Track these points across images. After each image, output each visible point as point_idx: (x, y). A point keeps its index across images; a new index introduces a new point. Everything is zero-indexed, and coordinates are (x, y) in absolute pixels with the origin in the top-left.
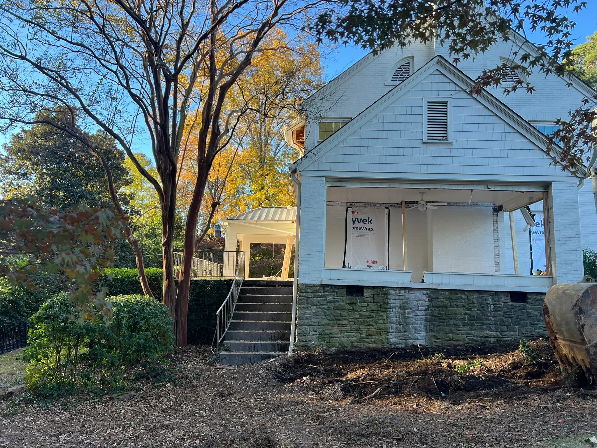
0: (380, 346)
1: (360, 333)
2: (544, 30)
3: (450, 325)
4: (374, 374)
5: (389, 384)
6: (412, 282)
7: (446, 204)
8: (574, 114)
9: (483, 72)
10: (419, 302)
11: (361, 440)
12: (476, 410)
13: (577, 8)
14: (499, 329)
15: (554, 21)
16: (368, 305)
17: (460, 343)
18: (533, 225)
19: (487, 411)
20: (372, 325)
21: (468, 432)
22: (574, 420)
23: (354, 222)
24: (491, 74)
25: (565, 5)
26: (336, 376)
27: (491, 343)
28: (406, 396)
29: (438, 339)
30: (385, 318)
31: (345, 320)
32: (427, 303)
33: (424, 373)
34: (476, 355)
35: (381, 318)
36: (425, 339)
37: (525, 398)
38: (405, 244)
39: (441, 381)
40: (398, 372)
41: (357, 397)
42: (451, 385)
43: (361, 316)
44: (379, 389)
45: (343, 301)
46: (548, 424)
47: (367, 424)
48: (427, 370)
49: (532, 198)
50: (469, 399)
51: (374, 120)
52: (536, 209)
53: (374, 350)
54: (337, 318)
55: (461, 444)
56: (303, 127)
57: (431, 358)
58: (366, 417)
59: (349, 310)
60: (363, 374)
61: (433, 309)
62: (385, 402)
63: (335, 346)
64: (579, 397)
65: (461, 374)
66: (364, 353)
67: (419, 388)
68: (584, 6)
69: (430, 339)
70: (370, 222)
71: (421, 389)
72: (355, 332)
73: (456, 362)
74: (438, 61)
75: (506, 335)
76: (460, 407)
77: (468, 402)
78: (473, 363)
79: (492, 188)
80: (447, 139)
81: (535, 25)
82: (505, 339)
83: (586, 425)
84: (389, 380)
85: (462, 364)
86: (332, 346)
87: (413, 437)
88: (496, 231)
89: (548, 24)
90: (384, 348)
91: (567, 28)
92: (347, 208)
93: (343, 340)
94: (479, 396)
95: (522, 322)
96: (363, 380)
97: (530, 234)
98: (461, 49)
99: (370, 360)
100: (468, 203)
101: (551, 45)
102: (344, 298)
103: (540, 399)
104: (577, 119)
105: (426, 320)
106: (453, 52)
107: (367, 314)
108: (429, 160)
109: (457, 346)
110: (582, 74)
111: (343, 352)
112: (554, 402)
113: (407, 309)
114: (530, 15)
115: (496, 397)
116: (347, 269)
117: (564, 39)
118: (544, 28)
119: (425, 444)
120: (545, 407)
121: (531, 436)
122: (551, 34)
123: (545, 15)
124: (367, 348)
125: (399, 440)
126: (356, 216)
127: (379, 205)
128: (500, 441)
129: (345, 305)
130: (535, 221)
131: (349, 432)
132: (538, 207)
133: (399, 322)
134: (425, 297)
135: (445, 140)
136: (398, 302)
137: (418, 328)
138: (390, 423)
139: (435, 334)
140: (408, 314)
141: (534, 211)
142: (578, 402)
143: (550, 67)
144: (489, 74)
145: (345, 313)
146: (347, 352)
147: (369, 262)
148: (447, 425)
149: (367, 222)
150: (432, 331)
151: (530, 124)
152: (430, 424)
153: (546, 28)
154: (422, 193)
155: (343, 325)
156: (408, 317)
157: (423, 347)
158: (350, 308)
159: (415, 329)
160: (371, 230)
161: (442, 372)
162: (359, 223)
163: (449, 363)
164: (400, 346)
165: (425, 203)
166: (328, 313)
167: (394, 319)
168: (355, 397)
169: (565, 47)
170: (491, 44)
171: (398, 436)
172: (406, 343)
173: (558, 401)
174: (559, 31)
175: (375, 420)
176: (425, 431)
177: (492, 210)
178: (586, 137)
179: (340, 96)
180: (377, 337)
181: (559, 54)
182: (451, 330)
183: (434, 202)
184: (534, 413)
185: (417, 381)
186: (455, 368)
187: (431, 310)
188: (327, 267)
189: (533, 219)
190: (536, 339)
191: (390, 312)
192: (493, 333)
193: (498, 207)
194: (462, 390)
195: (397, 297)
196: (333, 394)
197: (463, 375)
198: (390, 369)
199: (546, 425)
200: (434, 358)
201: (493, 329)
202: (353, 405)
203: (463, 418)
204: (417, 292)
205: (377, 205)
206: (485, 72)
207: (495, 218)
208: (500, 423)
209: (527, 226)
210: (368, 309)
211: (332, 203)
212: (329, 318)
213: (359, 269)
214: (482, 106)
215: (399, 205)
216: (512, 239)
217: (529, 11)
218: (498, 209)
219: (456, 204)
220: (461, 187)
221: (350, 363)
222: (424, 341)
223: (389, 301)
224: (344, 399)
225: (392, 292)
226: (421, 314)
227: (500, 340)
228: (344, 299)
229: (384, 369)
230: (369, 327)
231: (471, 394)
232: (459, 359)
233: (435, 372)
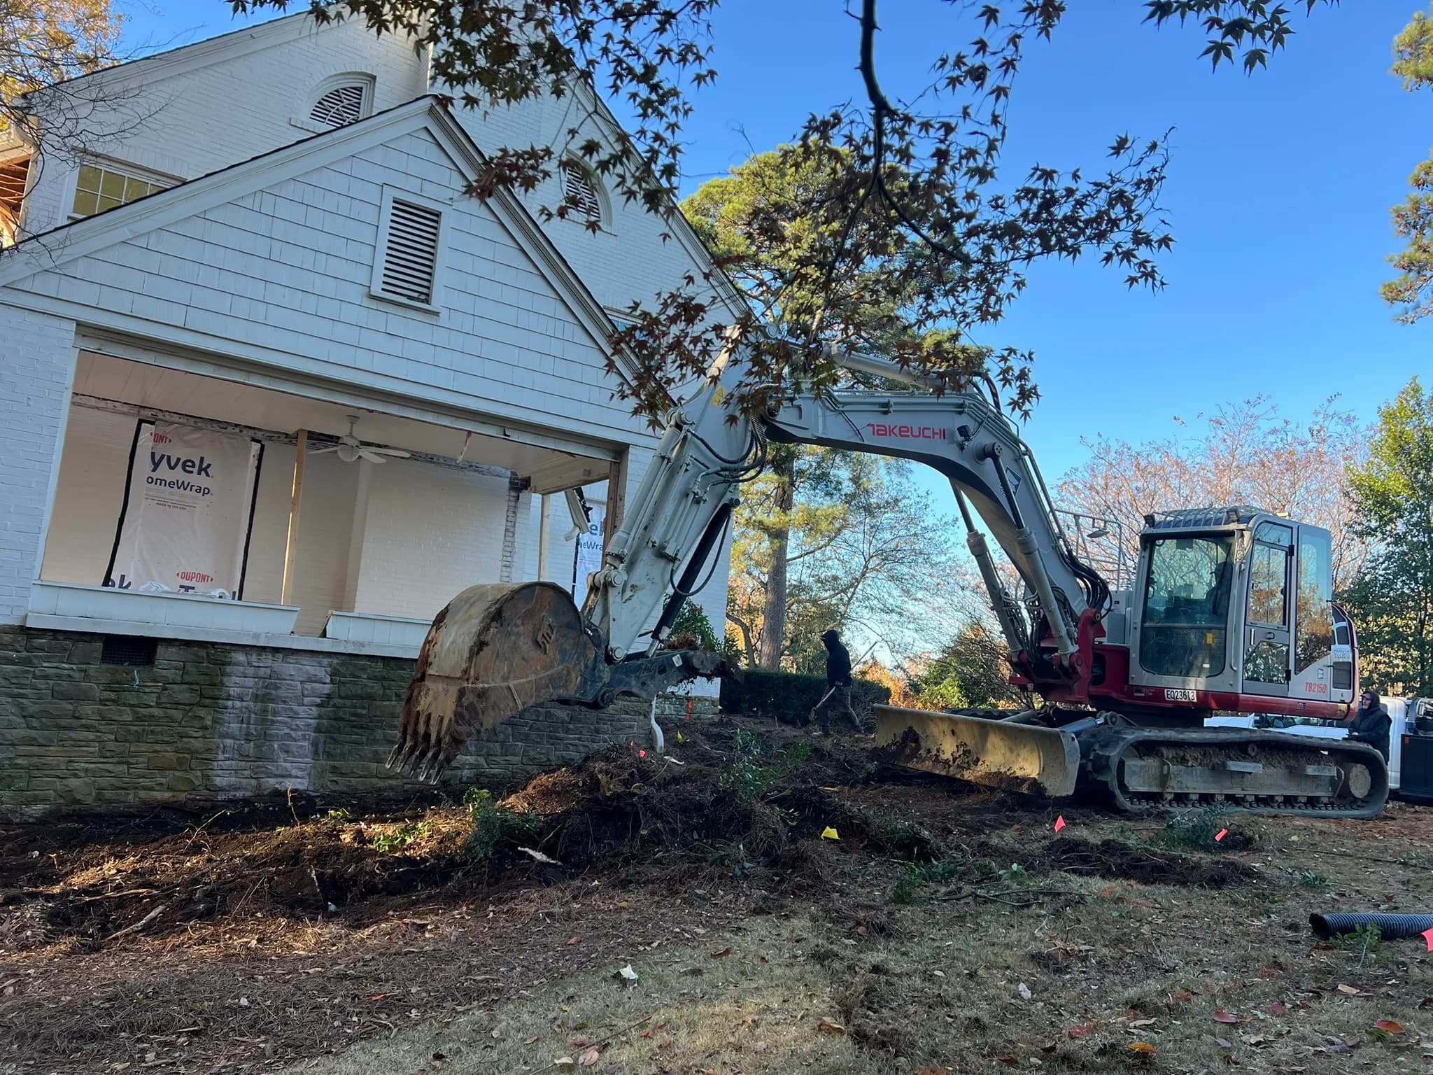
0: (182, 797)
1: (128, 763)
2: (635, 100)
3: (375, 741)
4: (152, 871)
5: (193, 892)
6: (296, 636)
7: (407, 455)
8: (666, 300)
9: (501, 150)
10: (308, 686)
11: (82, 1049)
12: (404, 935)
13: (699, 78)
14: (485, 750)
15: (654, 88)
16: (165, 689)
17: (394, 782)
18: (585, 530)
19: (427, 935)
20: (167, 743)
21: (374, 988)
22: (598, 937)
23: (156, 466)
24: (517, 160)
25: (678, 62)
26: (32, 882)
27: (461, 782)
28: (235, 919)
29: (342, 775)
30: (209, 723)
31: (87, 728)
32: (327, 689)
33: (292, 857)
34: (423, 810)
35: (197, 724)
36: (309, 775)
37: (512, 898)
38: (293, 540)
39: (333, 875)
40: (222, 861)
41: (91, 936)
42: (355, 884)
43: (139, 719)
44: (161, 908)
45: (87, 677)
46: (549, 951)
47: (107, 1005)
48: (300, 851)
49: (589, 472)
50: (391, 913)
51: (248, 203)
52: (596, 498)
53: (163, 808)
54: (63, 722)
55: (355, 1019)
56: (25, 164)
57: (317, 822)
58: (108, 986)
59: (103, 702)
60: (119, 871)
61: (338, 701)
62: (173, 941)
63: (43, 801)
64: (614, 886)
65: (382, 855)
66: (133, 816)
67: (273, 896)
68: (712, 78)
69: (321, 775)
70: (205, 470)
71: (276, 898)
72: (115, 760)
73: (377, 828)
74: (431, 110)
75: (498, 763)
76: (367, 932)
77: (387, 920)
78: (414, 829)
79: (514, 436)
80: (427, 302)
81: (619, 82)
82: (493, 771)
83: (619, 944)
84: (196, 881)
85: (390, 833)
86: (36, 800)
87: (233, 1021)
88: (510, 532)
89: (643, 91)
90: (193, 800)
91: (677, 114)
92: (141, 422)
93: (73, 782)
94: (414, 903)
95: (533, 735)
96: (118, 888)
97: (577, 548)
98: (461, 79)
99: (149, 833)
100: (455, 460)
101: (642, 139)
102: (92, 668)
103: (542, 897)
104: (671, 311)
105: (318, 729)
106: (441, 79)
107: (156, 712)
108: (381, 342)
109: (385, 789)
110: (713, 239)
111: (67, 817)
112: (567, 902)
113: (273, 701)
114: (611, 57)
115: (453, 900)
116: (116, 589)
117: (667, 135)
118: (634, 96)
119: (264, 1033)
120: (549, 915)
121: (510, 980)
122: (645, 115)
123: (639, 70)
124: (144, 802)
125: (196, 1033)
126: (161, 449)
127: (237, 430)
128: (444, 999)
129: (91, 688)
130: (589, 521)
131: (47, 1032)
132: (597, 491)
133: (248, 734)
134: (322, 673)
135: (422, 301)
136: (250, 682)
137: (294, 750)
138: (177, 993)
139: (337, 764)
140: (275, 713)
141: (591, 501)
142: (612, 898)
143: (635, 188)
144: (514, 160)
145: (88, 709)
146: (80, 816)
147: (186, 576)
148: (329, 979)
149: (196, 470)
150: (330, 755)
151: (605, 315)
152: (286, 982)
153: (638, 100)
154: (353, 419)
155: (77, 743)
156: (273, 722)
157: (298, 795)
158: (107, 695)
159: (287, 752)
160: (206, 491)
161: (338, 855)
162: (172, 468)
163: (360, 832)
164: (239, 794)
165: (356, 443)
166: (34, 708)
167: (235, 726)
168: (84, 934)
169: (668, 153)
170: (527, 96)
171: (195, 1024)
172: (259, 787)
173: (575, 898)
174: (661, 115)
175: (130, 993)
176: (269, 1003)
177: (508, 484)
178: (681, 354)
179: (153, 109)
180: (178, 774)
181: (655, 163)
182: (376, 752)
183: (379, 446)
184: (524, 931)
185: (270, 880)
186: (371, 841)
187: (334, 706)
188: (48, 578)
189: (587, 516)
190: (553, 771)
191: (226, 708)
192: (470, 759)
193: (521, 480)
194: (379, 893)
195: (251, 671)
196: (16, 932)
197: (386, 858)
198: (202, 853)
199: (544, 953)
200: (324, 820)
201: (473, 749)
202: (73, 959)
203: (368, 957)
204: (305, 660)
205: (230, 429)
206: (504, 151)
207: (513, 504)
208: (451, 958)
209: (573, 530)
210: (164, 700)
211: (93, 402)
212: (35, 723)
213: (153, 591)
214: (514, 245)
215: (290, 438)
216: (540, 554)
217: (610, 46)
218: (521, 485)
219: (430, 459)
220: (446, 421)
221: (83, 844)
222: (305, 782)
223: (225, 679)
224: (48, 943)
225: (240, 657)
226: (307, 714)
227: (482, 774)
228: (91, 673)
229: (186, 854)
230: (158, 747)
231: (398, 900)
232: (385, 821)
233: (320, 854)
